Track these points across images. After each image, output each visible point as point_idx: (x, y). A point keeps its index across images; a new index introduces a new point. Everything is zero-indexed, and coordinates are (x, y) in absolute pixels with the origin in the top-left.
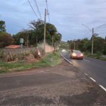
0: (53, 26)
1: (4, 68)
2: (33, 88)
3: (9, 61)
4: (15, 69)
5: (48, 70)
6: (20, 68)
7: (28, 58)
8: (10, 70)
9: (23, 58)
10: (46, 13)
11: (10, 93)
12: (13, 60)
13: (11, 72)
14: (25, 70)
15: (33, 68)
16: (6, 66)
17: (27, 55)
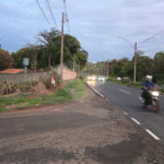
0: (74, 39)
3: (5, 93)
5: (67, 107)
6: (23, 105)
7: (35, 88)
8: (8, 107)
9: (27, 89)
10: (64, 19)
11: (7, 144)
13: (9, 110)
14: (31, 108)
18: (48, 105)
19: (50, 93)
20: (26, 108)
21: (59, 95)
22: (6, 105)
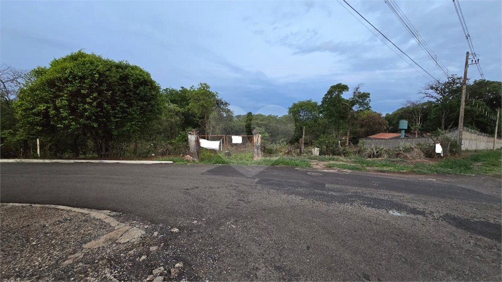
1: (359, 165)
2: (396, 194)
3: (370, 157)
4: (376, 168)
6: (385, 169)
7: (408, 155)
8: (368, 168)
9: (397, 155)
12: (378, 156)
13: (369, 171)
14: (394, 172)
15: (412, 172)
16: (363, 163)
17: (407, 150)
18: (420, 173)
19: (431, 163)
20: (388, 172)
21: (446, 166)
22: (367, 166)
